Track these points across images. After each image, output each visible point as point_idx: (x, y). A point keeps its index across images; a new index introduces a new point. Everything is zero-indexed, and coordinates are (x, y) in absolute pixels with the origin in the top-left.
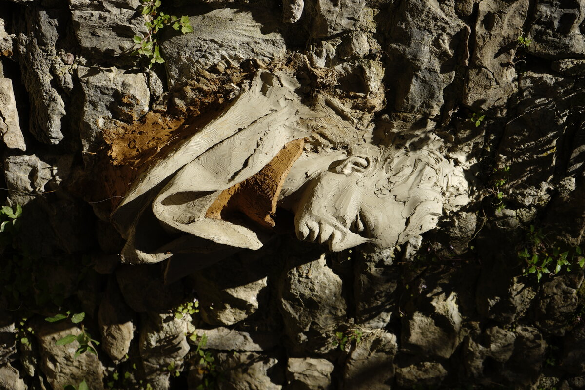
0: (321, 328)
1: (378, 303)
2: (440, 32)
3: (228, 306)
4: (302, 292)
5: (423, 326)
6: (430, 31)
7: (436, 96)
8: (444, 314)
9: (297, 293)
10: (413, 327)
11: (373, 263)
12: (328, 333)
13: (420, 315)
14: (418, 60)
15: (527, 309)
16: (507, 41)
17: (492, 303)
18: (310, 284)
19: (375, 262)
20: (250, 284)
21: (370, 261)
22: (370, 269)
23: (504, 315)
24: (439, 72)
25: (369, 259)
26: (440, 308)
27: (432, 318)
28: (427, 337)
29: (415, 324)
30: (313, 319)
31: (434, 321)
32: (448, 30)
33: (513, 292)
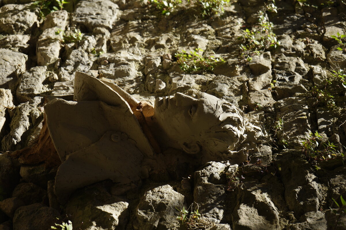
0: (167, 223)
1: (211, 200)
2: (232, 85)
3: (94, 223)
4: (154, 199)
5: (248, 213)
6: (227, 84)
7: (234, 102)
8: (263, 201)
9: (150, 201)
10: (241, 214)
11: (206, 178)
12: (173, 228)
13: (245, 206)
14: (222, 91)
15: (326, 197)
16: (265, 84)
17: (297, 190)
18: (160, 194)
19: (207, 176)
20: (115, 204)
21: (204, 176)
22: (204, 181)
23: (309, 200)
24: (234, 96)
25: (203, 175)
26: (259, 197)
27: (255, 207)
28: (253, 222)
29: (242, 211)
30: (161, 216)
31: (256, 210)
32: (236, 84)
33: (309, 179)
